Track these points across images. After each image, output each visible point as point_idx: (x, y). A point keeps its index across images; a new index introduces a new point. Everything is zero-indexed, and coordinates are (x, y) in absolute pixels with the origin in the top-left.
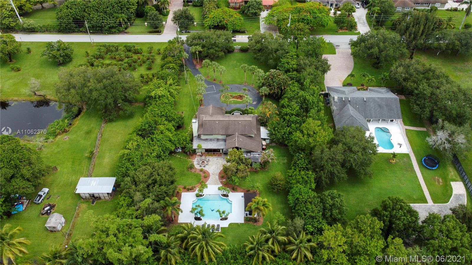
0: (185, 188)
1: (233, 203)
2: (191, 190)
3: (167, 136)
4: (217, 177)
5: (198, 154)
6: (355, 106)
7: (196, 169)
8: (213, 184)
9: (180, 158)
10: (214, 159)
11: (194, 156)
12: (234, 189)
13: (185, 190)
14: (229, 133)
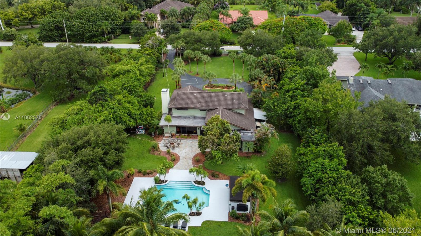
0: (140, 172)
1: (211, 193)
2: (148, 174)
3: (125, 108)
4: (190, 161)
5: (166, 135)
6: (378, 89)
7: (161, 151)
8: (184, 169)
9: (141, 140)
10: (187, 141)
11: (161, 138)
12: (214, 176)
13: (140, 174)
14: (211, 106)
